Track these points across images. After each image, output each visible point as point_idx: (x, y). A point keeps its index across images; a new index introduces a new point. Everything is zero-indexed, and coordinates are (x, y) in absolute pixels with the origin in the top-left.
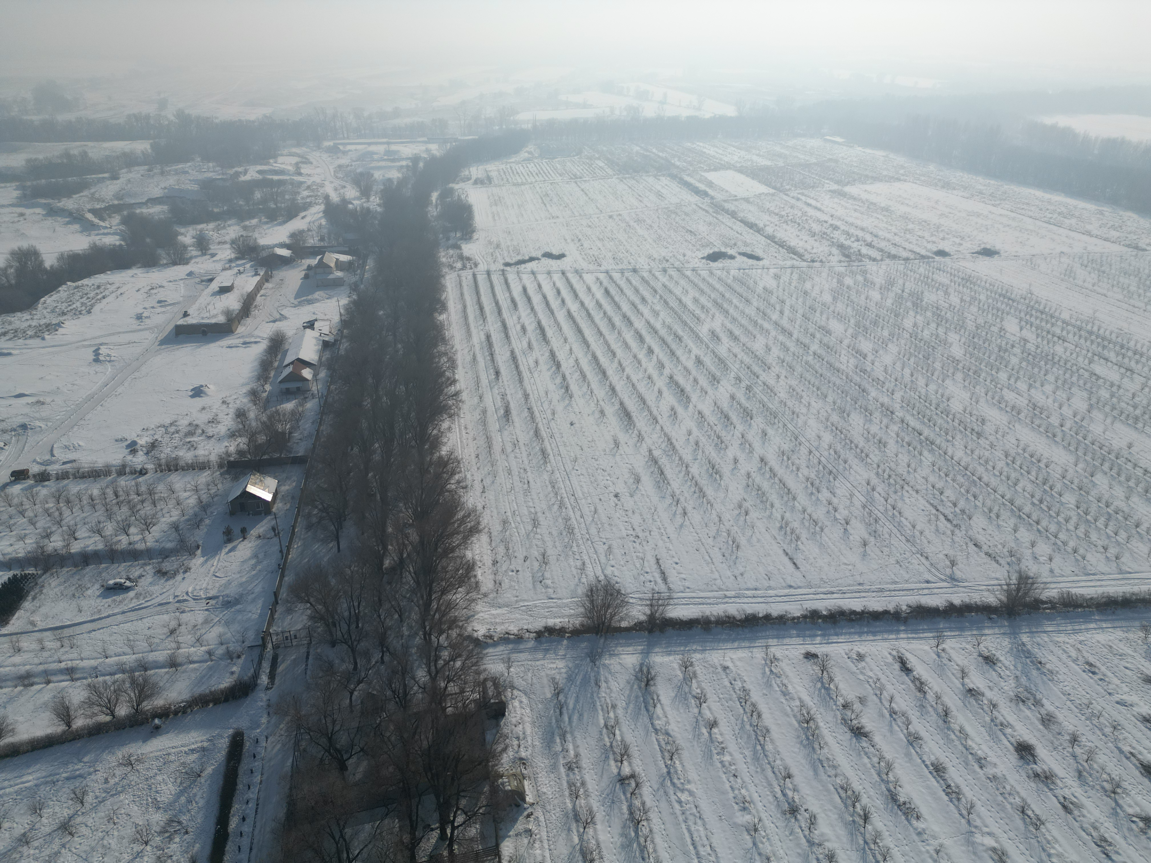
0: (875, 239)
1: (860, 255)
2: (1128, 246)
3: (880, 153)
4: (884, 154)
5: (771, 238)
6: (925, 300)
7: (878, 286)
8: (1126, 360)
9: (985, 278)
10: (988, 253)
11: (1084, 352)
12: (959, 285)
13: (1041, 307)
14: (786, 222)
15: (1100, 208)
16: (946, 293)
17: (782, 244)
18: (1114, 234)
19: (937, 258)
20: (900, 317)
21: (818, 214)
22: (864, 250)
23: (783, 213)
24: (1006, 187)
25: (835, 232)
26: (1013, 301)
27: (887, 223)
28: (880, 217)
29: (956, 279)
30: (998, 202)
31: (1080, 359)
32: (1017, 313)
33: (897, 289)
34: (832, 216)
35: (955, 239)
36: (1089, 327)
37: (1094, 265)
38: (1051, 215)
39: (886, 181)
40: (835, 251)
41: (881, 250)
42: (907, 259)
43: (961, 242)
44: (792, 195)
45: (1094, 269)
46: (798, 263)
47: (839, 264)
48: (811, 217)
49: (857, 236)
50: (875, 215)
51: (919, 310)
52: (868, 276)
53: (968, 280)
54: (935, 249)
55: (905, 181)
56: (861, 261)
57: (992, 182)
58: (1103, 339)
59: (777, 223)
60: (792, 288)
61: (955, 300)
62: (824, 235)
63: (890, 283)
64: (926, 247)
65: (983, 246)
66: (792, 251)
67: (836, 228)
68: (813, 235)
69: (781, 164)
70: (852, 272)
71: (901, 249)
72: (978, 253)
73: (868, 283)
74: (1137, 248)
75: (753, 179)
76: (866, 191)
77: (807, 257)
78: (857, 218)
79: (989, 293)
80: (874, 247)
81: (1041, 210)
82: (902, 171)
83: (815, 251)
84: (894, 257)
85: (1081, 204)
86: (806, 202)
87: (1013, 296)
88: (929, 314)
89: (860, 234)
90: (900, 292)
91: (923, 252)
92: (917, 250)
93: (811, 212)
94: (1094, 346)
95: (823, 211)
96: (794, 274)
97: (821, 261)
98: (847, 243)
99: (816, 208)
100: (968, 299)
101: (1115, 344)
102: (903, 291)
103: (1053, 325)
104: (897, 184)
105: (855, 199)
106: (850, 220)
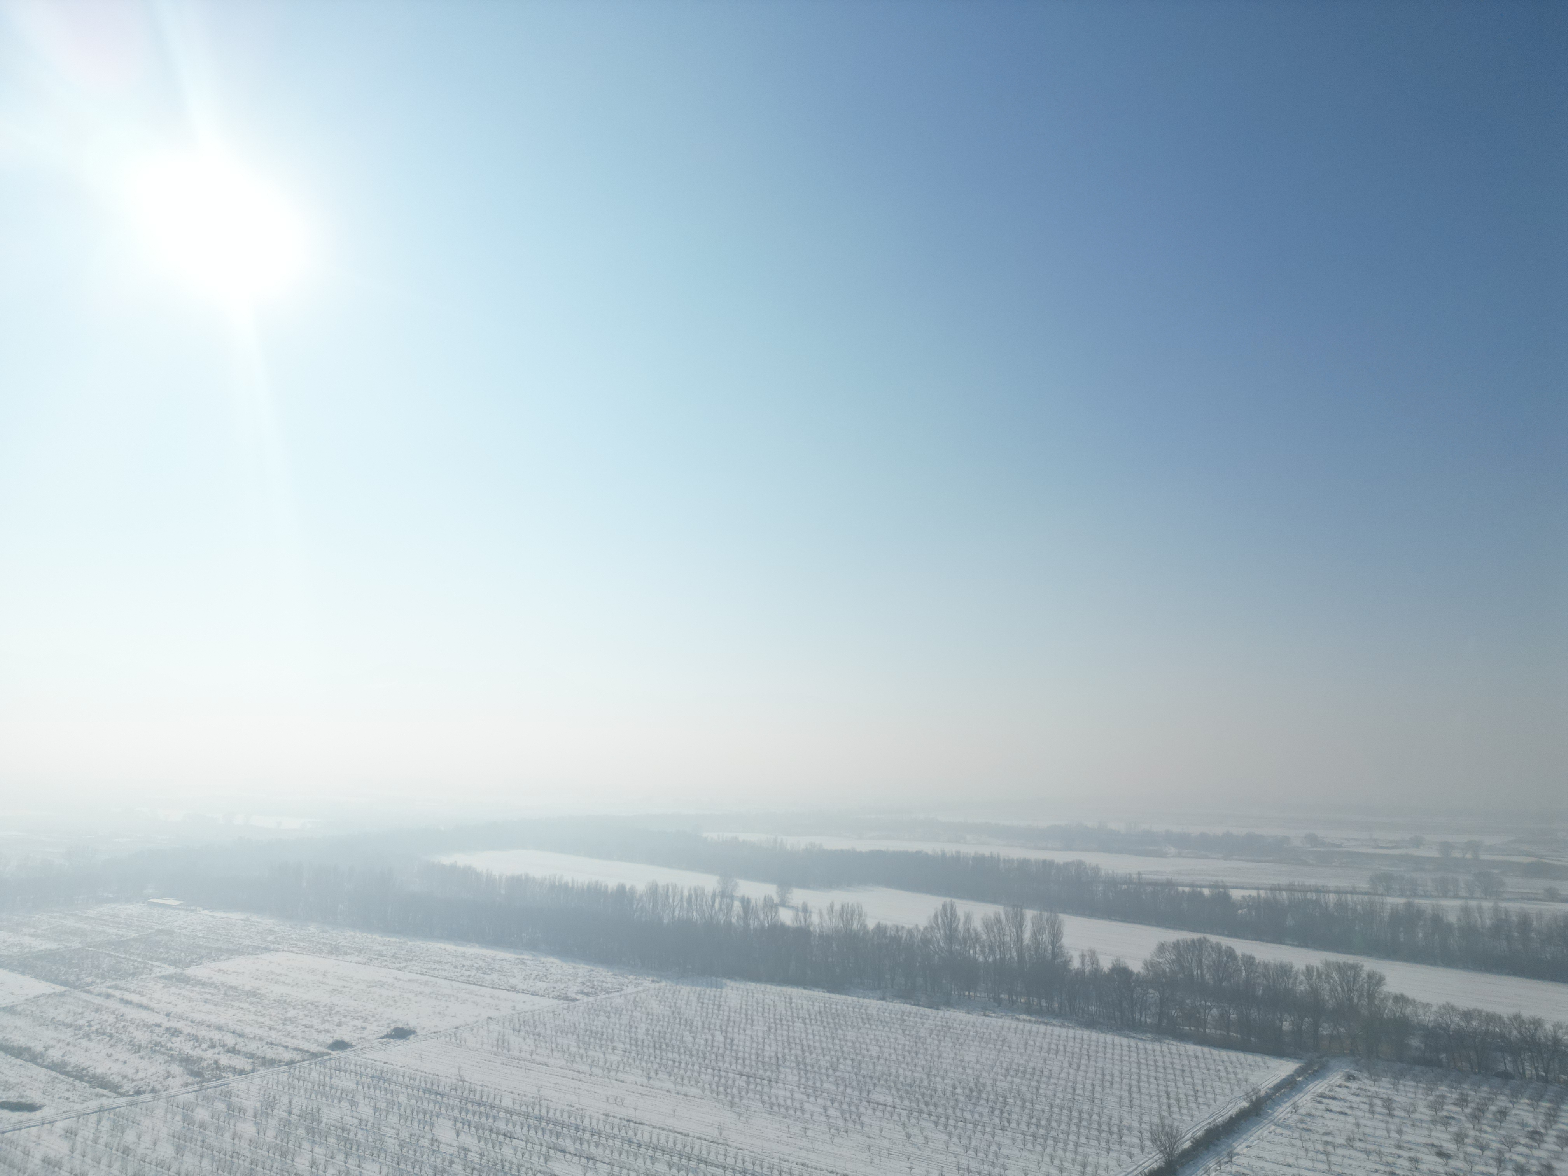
0: (240, 1040)
1: (218, 1068)
2: (558, 998)
3: (236, 916)
4: (243, 916)
5: (59, 1067)
6: (325, 1120)
7: (250, 1113)
8: (585, 1146)
9: (401, 1070)
10: (401, 1034)
11: (537, 1147)
12: (369, 1088)
13: (478, 1097)
14: (87, 1036)
15: (519, 957)
16: (353, 1103)
17: (79, 1074)
18: (541, 986)
19: (334, 1054)
20: (290, 1157)
21: (145, 1015)
22: (224, 1060)
23: (81, 1022)
24: (410, 943)
25: (174, 1039)
26: (442, 1095)
27: (256, 1013)
28: (245, 1006)
29: (364, 1078)
30: (404, 964)
31: (535, 1159)
32: (450, 1112)
33: (280, 1112)
34: (168, 1015)
35: (356, 1022)
36: (537, 1112)
37: (527, 1028)
38: (468, 973)
39: (249, 954)
40: (176, 1069)
41: (251, 1056)
42: (291, 1063)
43: (364, 1025)
44: (97, 990)
45: (527, 1032)
46: (111, 1100)
47: (184, 1090)
48: (132, 1022)
49: (211, 1039)
50: (237, 1004)
51: (317, 1138)
52: (234, 1099)
53: (381, 1078)
54: (330, 1041)
55: (277, 950)
56: (221, 1077)
57: (393, 939)
58: (555, 1123)
59: (70, 1040)
60: (101, 1147)
61: (366, 1110)
62: (155, 1047)
63: (270, 1104)
64: (316, 1041)
65: (393, 1026)
66: (100, 1082)
67: (176, 1032)
68: (137, 1049)
69: (76, 944)
70: (206, 1098)
71: (281, 1049)
72: (388, 1036)
73: (235, 1111)
74: (566, 998)
75: (23, 973)
76: (220, 970)
77: (128, 1087)
78: (208, 1013)
79: (410, 1091)
80: (239, 1052)
81: (456, 967)
82: (271, 938)
83: (141, 1075)
84: (271, 1063)
85: (500, 954)
86: (122, 1000)
87: (441, 1089)
88: (332, 1140)
89: (216, 1036)
90: (286, 1114)
91: (314, 1048)
92: (305, 1046)
93: (132, 1013)
94: (547, 1137)
95: (153, 1010)
96: (103, 1122)
97: (153, 1090)
98: (196, 1053)
99: (141, 1006)
100: (383, 1106)
101: (569, 1126)
102: (290, 1113)
103: (495, 1118)
104: (266, 956)
105: (204, 985)
106: (198, 1017)
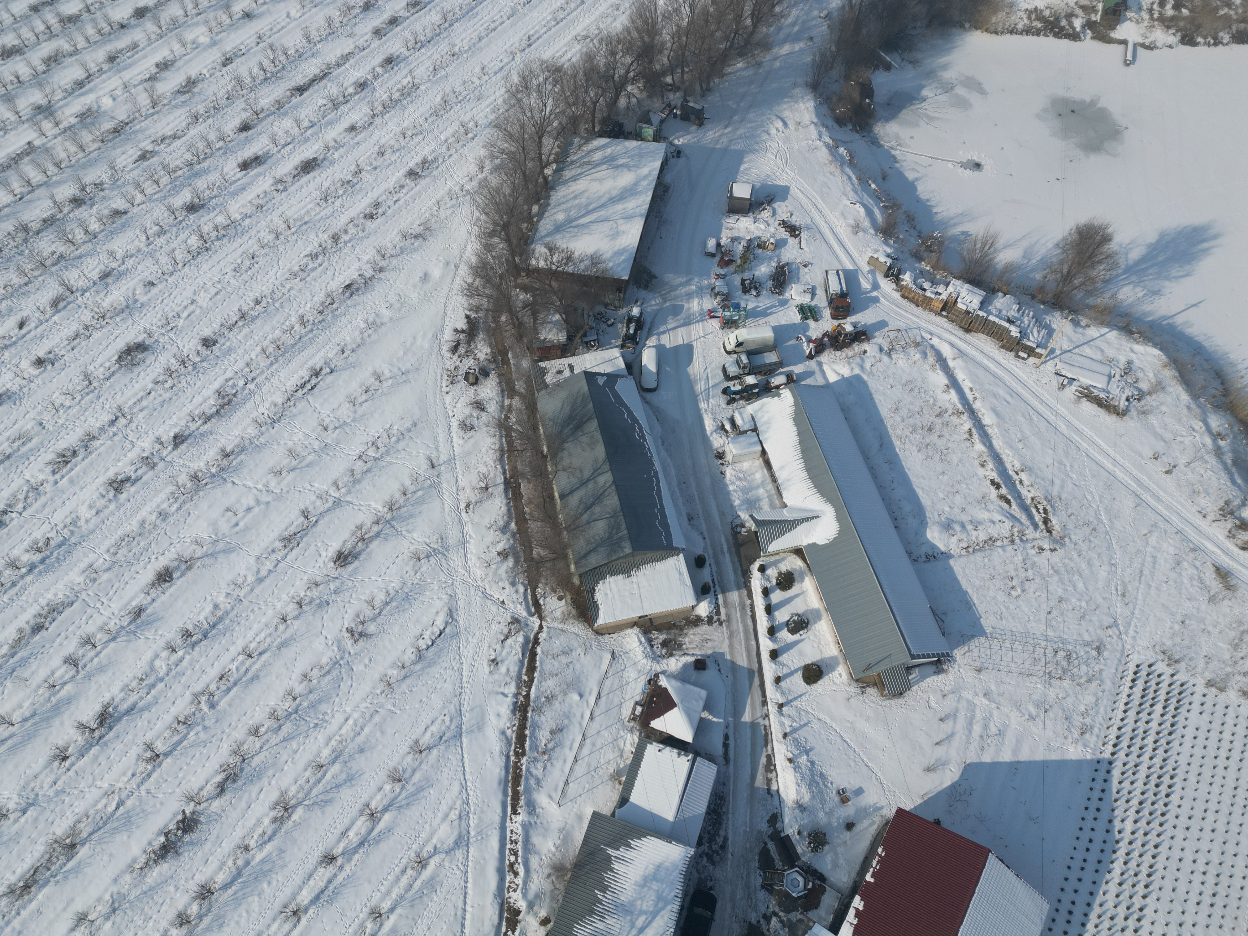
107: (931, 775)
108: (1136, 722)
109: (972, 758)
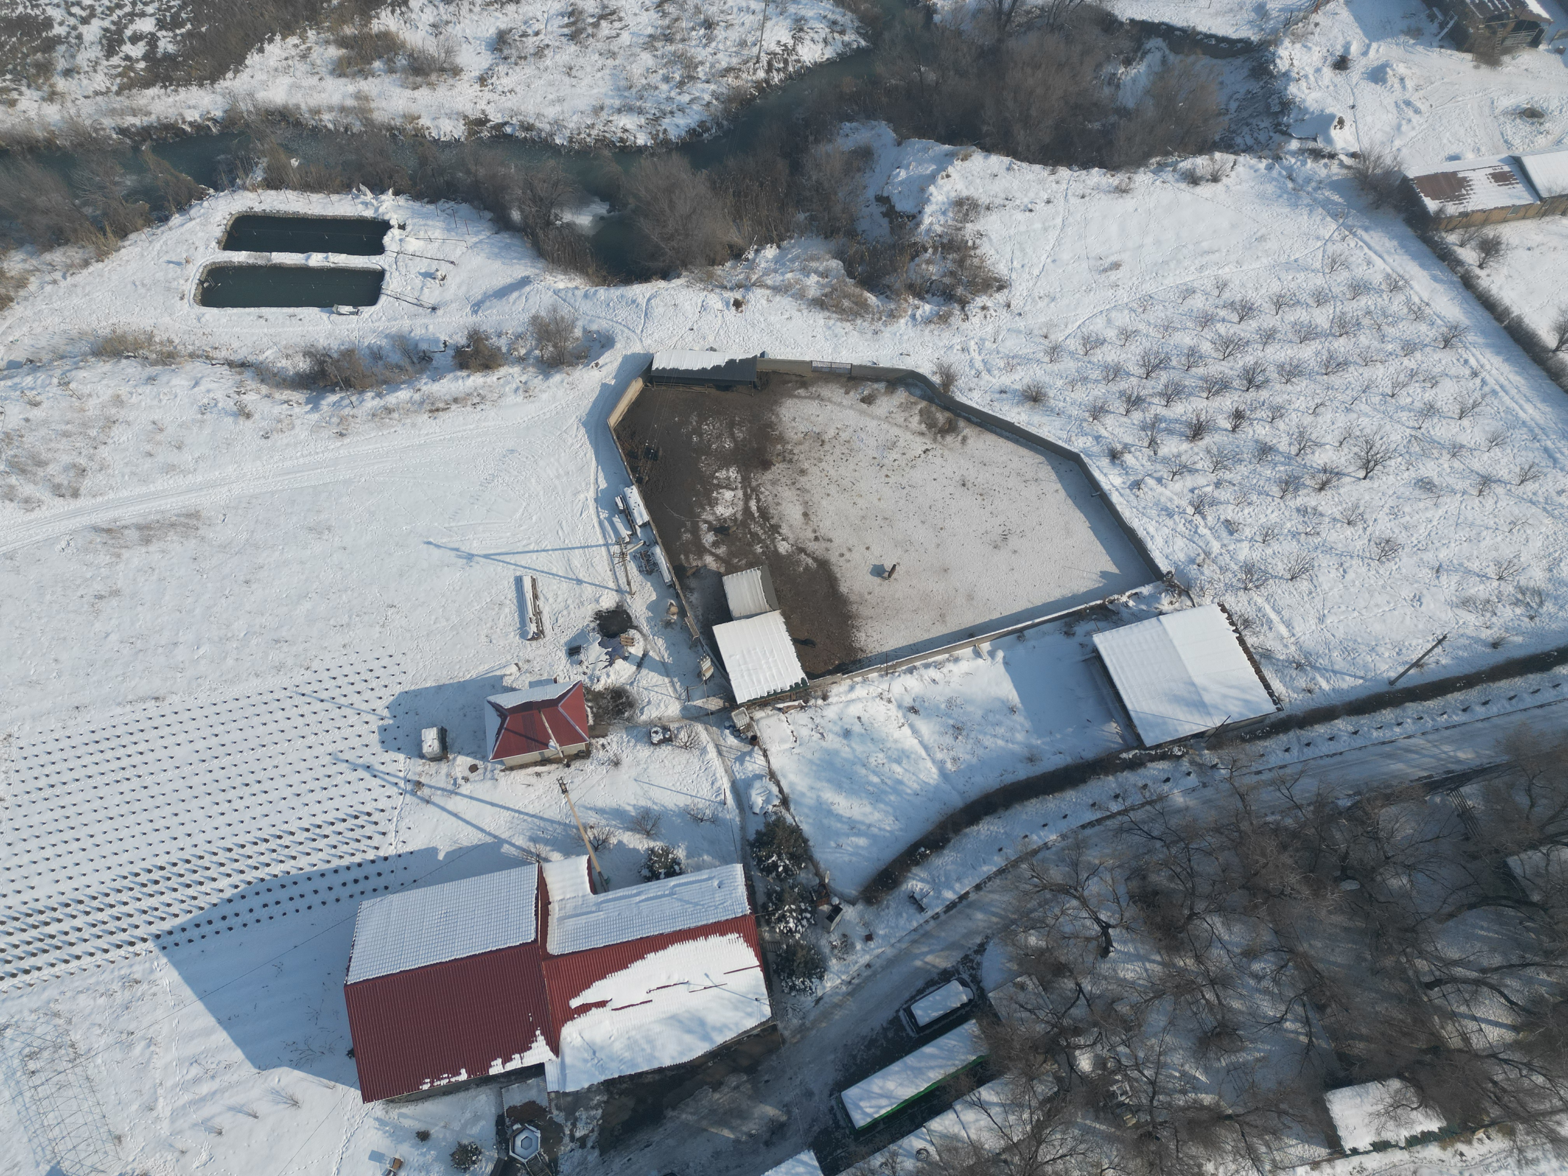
107: (299, 1096)
108: (85, 941)
109: (249, 1069)
